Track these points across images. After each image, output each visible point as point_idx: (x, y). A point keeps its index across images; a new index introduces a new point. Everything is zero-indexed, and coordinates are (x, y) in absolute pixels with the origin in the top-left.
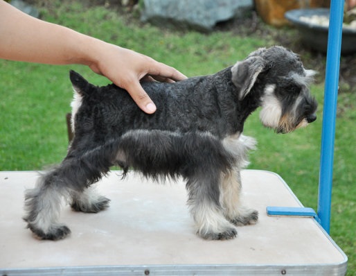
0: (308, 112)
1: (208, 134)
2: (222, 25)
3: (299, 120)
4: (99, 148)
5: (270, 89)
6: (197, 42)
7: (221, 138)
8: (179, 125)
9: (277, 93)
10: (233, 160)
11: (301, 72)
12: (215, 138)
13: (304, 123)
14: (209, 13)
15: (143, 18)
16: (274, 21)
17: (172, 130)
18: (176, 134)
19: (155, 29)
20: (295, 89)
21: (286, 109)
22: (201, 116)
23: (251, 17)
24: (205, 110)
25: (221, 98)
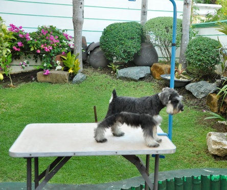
0: (181, 108)
1: (148, 115)
2: (141, 79)
3: (179, 111)
4: (113, 115)
5: (170, 102)
6: (134, 84)
7: (153, 116)
8: (138, 111)
9: (172, 103)
10: (157, 123)
11: (178, 97)
12: (151, 116)
13: (180, 112)
14: (137, 75)
15: (117, 77)
16: (157, 78)
17: (136, 113)
18: (137, 114)
19: (121, 80)
20: (177, 101)
21: (175, 107)
22: (146, 109)
23: (150, 77)
24: (148, 107)
25: (153, 103)
